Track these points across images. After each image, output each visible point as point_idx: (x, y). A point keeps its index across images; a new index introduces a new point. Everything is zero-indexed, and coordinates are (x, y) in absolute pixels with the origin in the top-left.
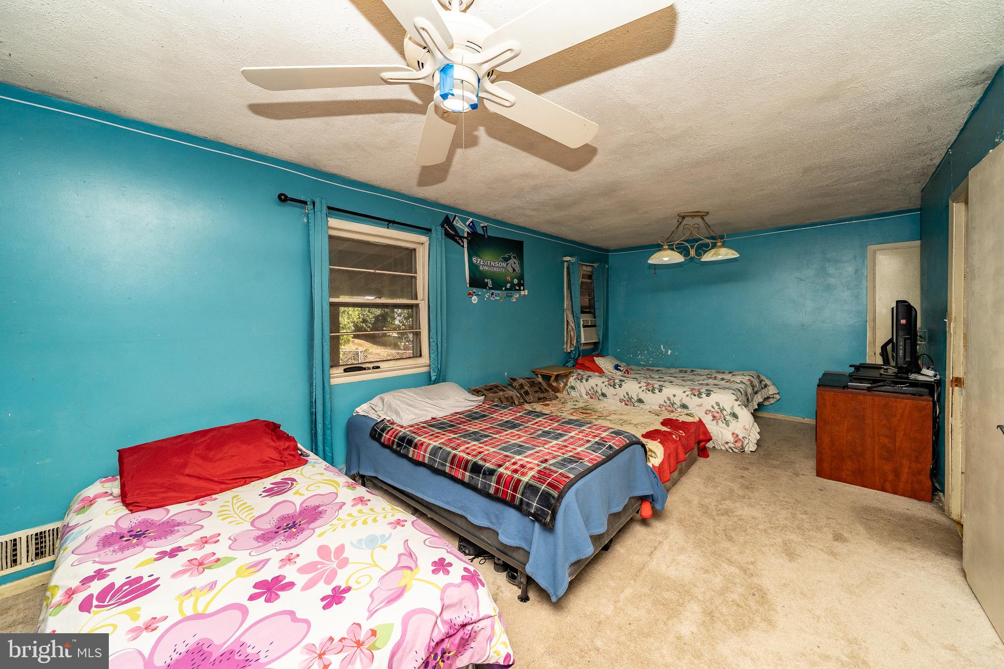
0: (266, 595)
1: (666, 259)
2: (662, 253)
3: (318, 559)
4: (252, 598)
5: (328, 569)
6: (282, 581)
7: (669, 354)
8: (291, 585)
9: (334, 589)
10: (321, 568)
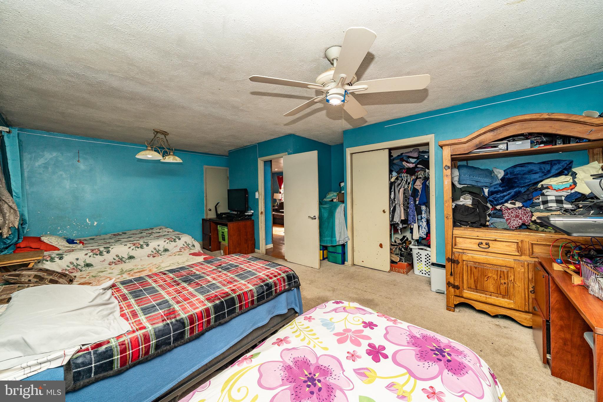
0: (382, 352)
1: (150, 156)
2: (147, 152)
3: (349, 341)
4: (386, 357)
5: (354, 335)
6: (370, 350)
7: (95, 225)
8: (370, 345)
9: (365, 327)
10: (354, 337)
